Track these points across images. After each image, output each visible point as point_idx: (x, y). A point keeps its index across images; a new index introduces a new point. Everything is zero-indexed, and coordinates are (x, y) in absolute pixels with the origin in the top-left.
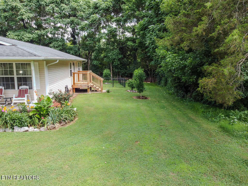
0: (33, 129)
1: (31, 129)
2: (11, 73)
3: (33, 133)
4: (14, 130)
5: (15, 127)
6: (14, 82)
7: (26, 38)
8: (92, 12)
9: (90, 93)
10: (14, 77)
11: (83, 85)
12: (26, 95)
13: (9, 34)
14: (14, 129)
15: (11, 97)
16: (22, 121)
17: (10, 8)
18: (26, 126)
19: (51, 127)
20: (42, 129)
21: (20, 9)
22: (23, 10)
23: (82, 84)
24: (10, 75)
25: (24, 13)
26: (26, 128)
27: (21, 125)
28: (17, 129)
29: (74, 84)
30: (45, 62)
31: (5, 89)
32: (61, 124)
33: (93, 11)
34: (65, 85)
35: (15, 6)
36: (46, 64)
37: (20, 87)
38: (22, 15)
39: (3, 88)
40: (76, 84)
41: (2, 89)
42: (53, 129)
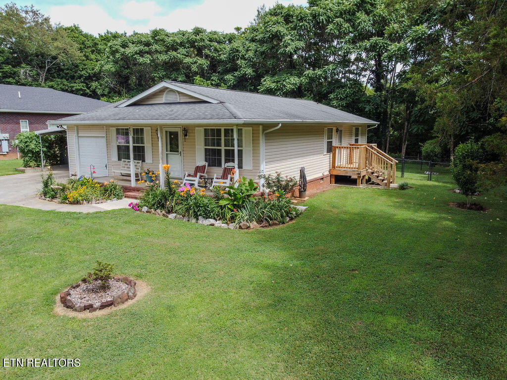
0: (221, 224)
1: (218, 223)
2: (219, 143)
3: (219, 228)
5: (200, 217)
6: (221, 157)
7: (288, 86)
8: (417, 20)
9: (361, 187)
10: (221, 149)
11: (349, 170)
12: (229, 176)
13: (265, 81)
14: (198, 219)
15: (212, 177)
16: (207, 210)
17: (269, 37)
18: (212, 218)
19: (244, 225)
20: (232, 226)
21: (283, 36)
22: (288, 38)
23: (347, 168)
24: (217, 146)
25: (289, 42)
26: (212, 221)
27: (207, 215)
28: (202, 221)
29: (334, 167)
30: (261, 127)
32: (261, 225)
33: (420, 17)
34: (302, 166)
35: (277, 31)
36: (264, 130)
38: (286, 47)
39: (207, 164)
40: (337, 167)
41: (206, 166)
42: (247, 228)
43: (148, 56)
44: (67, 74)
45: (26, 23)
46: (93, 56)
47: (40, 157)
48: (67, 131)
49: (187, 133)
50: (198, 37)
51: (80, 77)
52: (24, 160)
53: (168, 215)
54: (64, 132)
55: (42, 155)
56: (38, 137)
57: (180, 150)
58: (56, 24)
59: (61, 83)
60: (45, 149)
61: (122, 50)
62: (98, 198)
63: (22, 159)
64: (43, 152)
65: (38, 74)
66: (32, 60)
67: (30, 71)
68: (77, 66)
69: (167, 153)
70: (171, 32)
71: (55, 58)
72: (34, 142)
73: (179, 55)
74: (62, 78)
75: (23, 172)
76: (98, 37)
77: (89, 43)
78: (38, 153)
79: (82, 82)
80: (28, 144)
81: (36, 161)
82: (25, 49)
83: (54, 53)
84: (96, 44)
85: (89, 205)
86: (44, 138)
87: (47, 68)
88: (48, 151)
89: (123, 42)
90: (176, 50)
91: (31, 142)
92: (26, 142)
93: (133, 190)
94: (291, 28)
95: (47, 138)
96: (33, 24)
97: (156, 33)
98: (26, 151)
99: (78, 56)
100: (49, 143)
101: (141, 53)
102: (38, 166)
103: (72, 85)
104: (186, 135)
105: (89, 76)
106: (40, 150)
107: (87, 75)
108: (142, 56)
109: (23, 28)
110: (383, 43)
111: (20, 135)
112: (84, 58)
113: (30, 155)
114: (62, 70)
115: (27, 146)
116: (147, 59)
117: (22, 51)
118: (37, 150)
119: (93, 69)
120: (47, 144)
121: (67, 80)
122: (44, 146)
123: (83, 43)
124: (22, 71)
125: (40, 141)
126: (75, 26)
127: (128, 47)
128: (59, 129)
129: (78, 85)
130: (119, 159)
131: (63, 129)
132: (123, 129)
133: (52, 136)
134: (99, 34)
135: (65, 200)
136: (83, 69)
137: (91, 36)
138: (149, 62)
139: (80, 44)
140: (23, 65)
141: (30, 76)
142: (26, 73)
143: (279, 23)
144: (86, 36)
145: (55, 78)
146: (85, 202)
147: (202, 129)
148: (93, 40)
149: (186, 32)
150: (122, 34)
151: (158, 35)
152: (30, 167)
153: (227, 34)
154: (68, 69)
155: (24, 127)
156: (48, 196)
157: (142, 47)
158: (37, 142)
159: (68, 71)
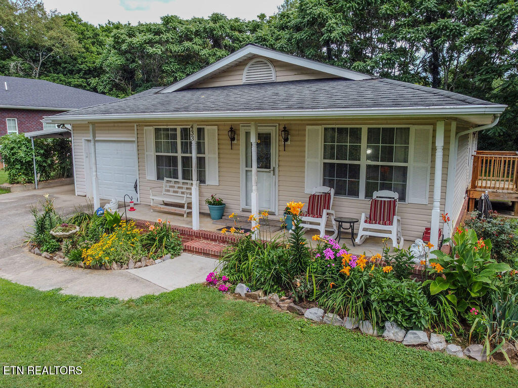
0: (444, 345)
1: (437, 341)
2: (355, 153)
4: (386, 334)
5: (387, 325)
6: (359, 179)
10: (359, 165)
11: (500, 191)
14: (383, 328)
16: (412, 311)
18: (422, 330)
20: (476, 351)
21: (326, 20)
22: (333, 21)
24: (350, 159)
25: (334, 25)
26: (422, 336)
27: (410, 323)
28: (393, 332)
29: (474, 186)
30: (454, 125)
31: (336, 193)
35: (319, 14)
37: (376, 194)
38: (330, 32)
39: (332, 191)
40: (479, 187)
41: (329, 194)
42: (513, 358)
43: (160, 46)
44: (65, 68)
45: (17, 10)
46: (94, 49)
47: (32, 170)
48: (72, 132)
49: (288, 134)
50: (218, 25)
51: (80, 71)
52: (10, 174)
53: (303, 311)
54: (68, 134)
55: (35, 166)
56: (29, 141)
57: (273, 164)
58: (51, 11)
59: (58, 79)
60: (39, 158)
61: (129, 40)
62: (139, 257)
63: (7, 172)
64: (37, 161)
65: (31, 68)
66: (24, 52)
67: (22, 64)
68: (75, 59)
69: (247, 169)
70: (185, 19)
71: (50, 50)
72: (24, 148)
73: (195, 46)
74: (58, 73)
75: (8, 190)
76: (98, 27)
77: (90, 34)
78: (29, 164)
79: (81, 78)
80: (15, 150)
81: (26, 175)
82: (16, 39)
83: (48, 44)
84: (97, 35)
85: (123, 271)
86: (39, 142)
87: (41, 61)
88: (44, 161)
89: (130, 30)
90: (191, 40)
91: (19, 148)
92: (12, 149)
93: (197, 237)
94: (335, 10)
95: (42, 142)
96: (24, 11)
97: (167, 20)
98: (12, 160)
99: (77, 47)
100: (45, 150)
101: (151, 43)
102: (30, 182)
103: (70, 80)
104: (286, 140)
105: (89, 70)
106: (32, 159)
107: (87, 68)
108: (152, 47)
109: (12, 15)
110: (454, 26)
111: (4, 139)
112: (84, 50)
113: (18, 166)
114: (60, 64)
115: (13, 154)
116: (158, 50)
117: (13, 41)
118: (29, 159)
119: (94, 63)
120: (42, 152)
121: (65, 75)
122: (38, 154)
123: (82, 33)
124: (12, 64)
125: (33, 147)
126: (73, 14)
127: (134, 36)
128: (61, 130)
129: (76, 80)
130: (160, 177)
131: (65, 130)
132: (167, 130)
133: (50, 140)
134: (100, 25)
135: (76, 260)
136: (82, 63)
137: (91, 26)
138: (160, 53)
139: (78, 34)
140: (14, 58)
141: (22, 70)
142: (17, 66)
143: (321, 5)
144: (85, 25)
145: (50, 72)
146: (115, 265)
147: (320, 129)
148: (93, 30)
149: (202, 20)
150: (126, 25)
151: (170, 22)
152: (18, 183)
153: (249, 22)
154: (65, 62)
155: (12, 128)
156: (45, 248)
157: (151, 36)
158: (27, 148)
159: (66, 65)
